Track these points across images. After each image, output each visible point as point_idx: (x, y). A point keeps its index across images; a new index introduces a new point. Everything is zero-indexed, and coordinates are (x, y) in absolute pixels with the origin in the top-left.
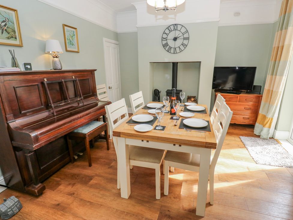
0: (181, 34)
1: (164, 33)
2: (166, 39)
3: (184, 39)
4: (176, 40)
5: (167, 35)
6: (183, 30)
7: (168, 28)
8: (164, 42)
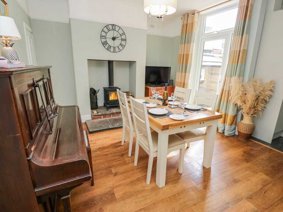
0: (119, 35)
1: (103, 31)
2: (105, 37)
3: (122, 40)
4: (115, 40)
5: (106, 33)
6: (121, 32)
7: (106, 27)
8: (103, 40)
